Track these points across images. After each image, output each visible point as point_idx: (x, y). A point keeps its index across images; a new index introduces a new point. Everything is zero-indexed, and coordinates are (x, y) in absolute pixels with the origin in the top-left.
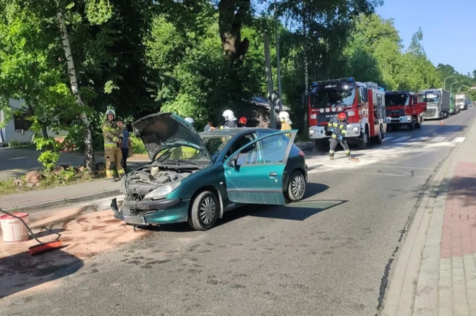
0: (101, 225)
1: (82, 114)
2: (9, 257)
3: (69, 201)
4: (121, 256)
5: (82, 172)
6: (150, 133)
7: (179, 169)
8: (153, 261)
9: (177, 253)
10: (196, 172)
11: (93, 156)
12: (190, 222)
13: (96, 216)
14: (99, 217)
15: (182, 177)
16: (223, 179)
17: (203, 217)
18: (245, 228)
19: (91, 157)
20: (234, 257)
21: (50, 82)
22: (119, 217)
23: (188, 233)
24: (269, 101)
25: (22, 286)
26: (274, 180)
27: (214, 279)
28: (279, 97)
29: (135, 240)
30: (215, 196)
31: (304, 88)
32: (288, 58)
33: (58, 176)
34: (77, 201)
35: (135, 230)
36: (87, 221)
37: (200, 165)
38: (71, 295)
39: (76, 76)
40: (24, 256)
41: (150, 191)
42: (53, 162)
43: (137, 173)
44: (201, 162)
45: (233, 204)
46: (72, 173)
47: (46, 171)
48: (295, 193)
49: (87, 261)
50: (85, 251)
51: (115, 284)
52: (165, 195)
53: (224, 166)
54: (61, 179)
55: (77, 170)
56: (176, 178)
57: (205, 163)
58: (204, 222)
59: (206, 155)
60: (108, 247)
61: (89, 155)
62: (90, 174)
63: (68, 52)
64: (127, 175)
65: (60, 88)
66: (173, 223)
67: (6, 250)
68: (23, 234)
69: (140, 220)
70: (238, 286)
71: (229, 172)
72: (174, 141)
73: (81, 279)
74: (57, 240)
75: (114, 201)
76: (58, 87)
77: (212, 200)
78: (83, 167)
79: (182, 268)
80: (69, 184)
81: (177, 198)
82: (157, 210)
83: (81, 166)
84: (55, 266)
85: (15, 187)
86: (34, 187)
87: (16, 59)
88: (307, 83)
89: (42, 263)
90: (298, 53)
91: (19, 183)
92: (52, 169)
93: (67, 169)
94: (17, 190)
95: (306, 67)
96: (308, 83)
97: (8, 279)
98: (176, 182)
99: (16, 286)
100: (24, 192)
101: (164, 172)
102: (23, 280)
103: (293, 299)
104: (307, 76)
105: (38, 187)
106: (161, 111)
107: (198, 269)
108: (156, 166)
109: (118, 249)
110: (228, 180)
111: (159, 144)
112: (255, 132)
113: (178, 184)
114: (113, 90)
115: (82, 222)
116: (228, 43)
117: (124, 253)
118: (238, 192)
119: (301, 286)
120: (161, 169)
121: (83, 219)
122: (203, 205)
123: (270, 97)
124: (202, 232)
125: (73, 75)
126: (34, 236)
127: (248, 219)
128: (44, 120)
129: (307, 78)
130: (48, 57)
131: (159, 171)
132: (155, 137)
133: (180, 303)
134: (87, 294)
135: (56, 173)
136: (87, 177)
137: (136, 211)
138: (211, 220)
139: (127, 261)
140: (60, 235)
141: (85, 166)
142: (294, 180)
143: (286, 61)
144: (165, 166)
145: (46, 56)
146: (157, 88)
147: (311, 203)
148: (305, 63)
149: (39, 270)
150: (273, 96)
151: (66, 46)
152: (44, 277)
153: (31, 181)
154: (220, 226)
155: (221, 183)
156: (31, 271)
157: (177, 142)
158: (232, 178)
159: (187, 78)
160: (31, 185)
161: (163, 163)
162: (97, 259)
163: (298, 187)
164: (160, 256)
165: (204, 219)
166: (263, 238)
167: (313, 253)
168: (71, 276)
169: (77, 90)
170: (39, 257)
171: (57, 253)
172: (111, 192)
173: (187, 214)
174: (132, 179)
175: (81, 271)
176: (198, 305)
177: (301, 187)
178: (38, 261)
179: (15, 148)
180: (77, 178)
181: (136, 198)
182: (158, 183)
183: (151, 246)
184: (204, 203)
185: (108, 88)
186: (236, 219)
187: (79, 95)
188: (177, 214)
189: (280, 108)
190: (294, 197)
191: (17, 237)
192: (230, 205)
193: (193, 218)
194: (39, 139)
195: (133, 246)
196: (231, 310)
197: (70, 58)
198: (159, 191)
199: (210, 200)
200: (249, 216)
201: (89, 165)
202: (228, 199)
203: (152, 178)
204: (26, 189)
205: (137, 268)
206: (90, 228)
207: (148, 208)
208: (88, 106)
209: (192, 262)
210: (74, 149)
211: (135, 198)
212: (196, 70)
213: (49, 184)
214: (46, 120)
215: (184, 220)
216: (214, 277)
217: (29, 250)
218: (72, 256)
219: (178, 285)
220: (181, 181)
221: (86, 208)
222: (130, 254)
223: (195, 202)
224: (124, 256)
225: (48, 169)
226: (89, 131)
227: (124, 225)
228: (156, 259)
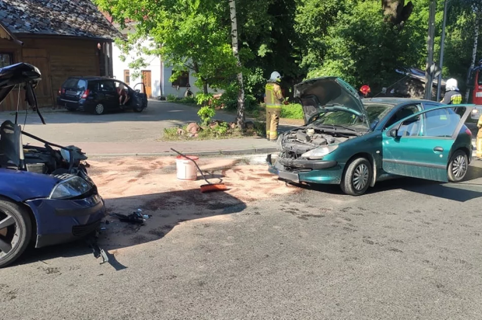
0: (256, 177)
1: (239, 74)
2: (184, 191)
3: (224, 153)
4: (278, 205)
5: (233, 129)
6: (310, 96)
7: (336, 133)
8: (308, 214)
9: (329, 211)
10: (354, 138)
11: (244, 115)
12: (342, 185)
13: (250, 168)
14: (251, 170)
15: (339, 141)
16: (381, 148)
17: (356, 182)
18: (398, 199)
19: (242, 115)
20: (389, 224)
21: (216, 42)
22: (274, 171)
23: (338, 196)
24: (426, 73)
25: (200, 215)
26: (439, 155)
27: (370, 240)
28: (439, 69)
29: (288, 193)
30: (370, 164)
31: (471, 62)
32: (455, 26)
33: (213, 130)
34: (229, 154)
35: (287, 185)
36: (242, 172)
37: (357, 132)
38: (240, 228)
39: (238, 38)
40: (196, 191)
41: (307, 151)
42: (210, 117)
43: (293, 133)
44: (359, 129)
45: (387, 175)
46: (225, 129)
47: (203, 124)
48: (455, 174)
49: (248, 204)
50: (245, 196)
51: (276, 227)
52: (322, 157)
53: (383, 135)
54: (215, 133)
55: (229, 126)
56: (333, 142)
57: (364, 130)
58: (356, 188)
59: (365, 123)
60: (265, 196)
61: (240, 113)
62: (240, 131)
63: (233, 14)
64: (284, 134)
65: (226, 48)
66: (324, 183)
67: (180, 185)
68: (193, 174)
69: (294, 176)
70: (395, 250)
71: (387, 142)
72: (333, 105)
73: (247, 218)
74: (220, 183)
75: (269, 156)
76: (224, 48)
77: (366, 167)
78: (234, 124)
79: (336, 224)
80: (222, 138)
81: (332, 161)
82: (312, 170)
83: (232, 123)
84: (223, 204)
85: (178, 135)
86: (193, 137)
87: (193, 20)
88: (474, 56)
89: (211, 200)
90: (467, 21)
91: (181, 132)
92: (208, 123)
93: (222, 124)
94: (179, 138)
95: (477, 38)
96: (476, 57)
97: (187, 207)
98: (333, 145)
99: (195, 214)
100: (185, 140)
101: (320, 135)
102: (199, 210)
103: (455, 272)
104: (476, 48)
105: (196, 138)
106: (307, 77)
107: (352, 228)
108: (312, 128)
109: (274, 199)
110: (385, 150)
111: (317, 107)
112: (420, 104)
113: (335, 147)
114: (267, 53)
115: (237, 172)
116: (389, 7)
117: (281, 203)
118: (395, 163)
119: (464, 262)
120: (317, 131)
121: (238, 170)
122: (358, 171)
123: (429, 70)
124: (352, 197)
125: (235, 37)
126: (204, 177)
127: (399, 192)
128: (206, 77)
129: (475, 50)
130: (217, 19)
131: (314, 133)
132: (314, 100)
133: (338, 253)
134: (254, 230)
135: (212, 127)
136: (237, 134)
137: (290, 168)
138: (362, 187)
139: (284, 210)
140: (222, 180)
141: (236, 124)
142: (456, 160)
143: (451, 30)
144: (321, 129)
145: (216, 18)
146: (301, 54)
147: (472, 186)
148: (475, 33)
149: (211, 205)
150: (433, 68)
151: (232, 8)
152: (216, 211)
153: (191, 132)
154: (371, 194)
155: (378, 152)
156: (204, 205)
157: (336, 107)
158: (390, 148)
159: (340, 42)
160: (191, 135)
161: (319, 126)
162: (258, 204)
163: (459, 168)
164: (314, 211)
165: (356, 185)
166: (418, 211)
167: (476, 234)
168: (238, 214)
169: (237, 52)
170: (208, 195)
171: (222, 194)
172: (259, 150)
173: (341, 177)
174: (288, 138)
175: (245, 211)
176: (356, 259)
177: (463, 168)
178: (209, 198)
179: (171, 102)
180: (229, 133)
181: (292, 156)
182: (315, 144)
183: (304, 201)
184: (359, 169)
185: (262, 51)
186: (387, 190)
187: (238, 55)
188: (331, 176)
189: (438, 82)
190: (454, 178)
191: (188, 176)
192: (383, 176)
193: (346, 182)
194: (200, 95)
195: (288, 198)
196: (390, 269)
197: (234, 20)
198: (316, 152)
199: (364, 166)
200: (401, 189)
201: (240, 123)
202: (382, 169)
203: (308, 139)
204: (188, 138)
205: (294, 217)
206: (246, 178)
207: (304, 167)
208: (244, 67)
209: (345, 221)
210: (222, 108)
211: (290, 156)
212: (349, 36)
213: (205, 136)
214: (207, 78)
215: (337, 183)
216: (369, 237)
217: (200, 188)
218: (236, 199)
219: (335, 238)
220: (339, 145)
221: (239, 161)
222: (286, 205)
223: (350, 166)
224: (281, 206)
225: (205, 123)
226: (243, 91)
227: (275, 179)
228: (310, 213)
